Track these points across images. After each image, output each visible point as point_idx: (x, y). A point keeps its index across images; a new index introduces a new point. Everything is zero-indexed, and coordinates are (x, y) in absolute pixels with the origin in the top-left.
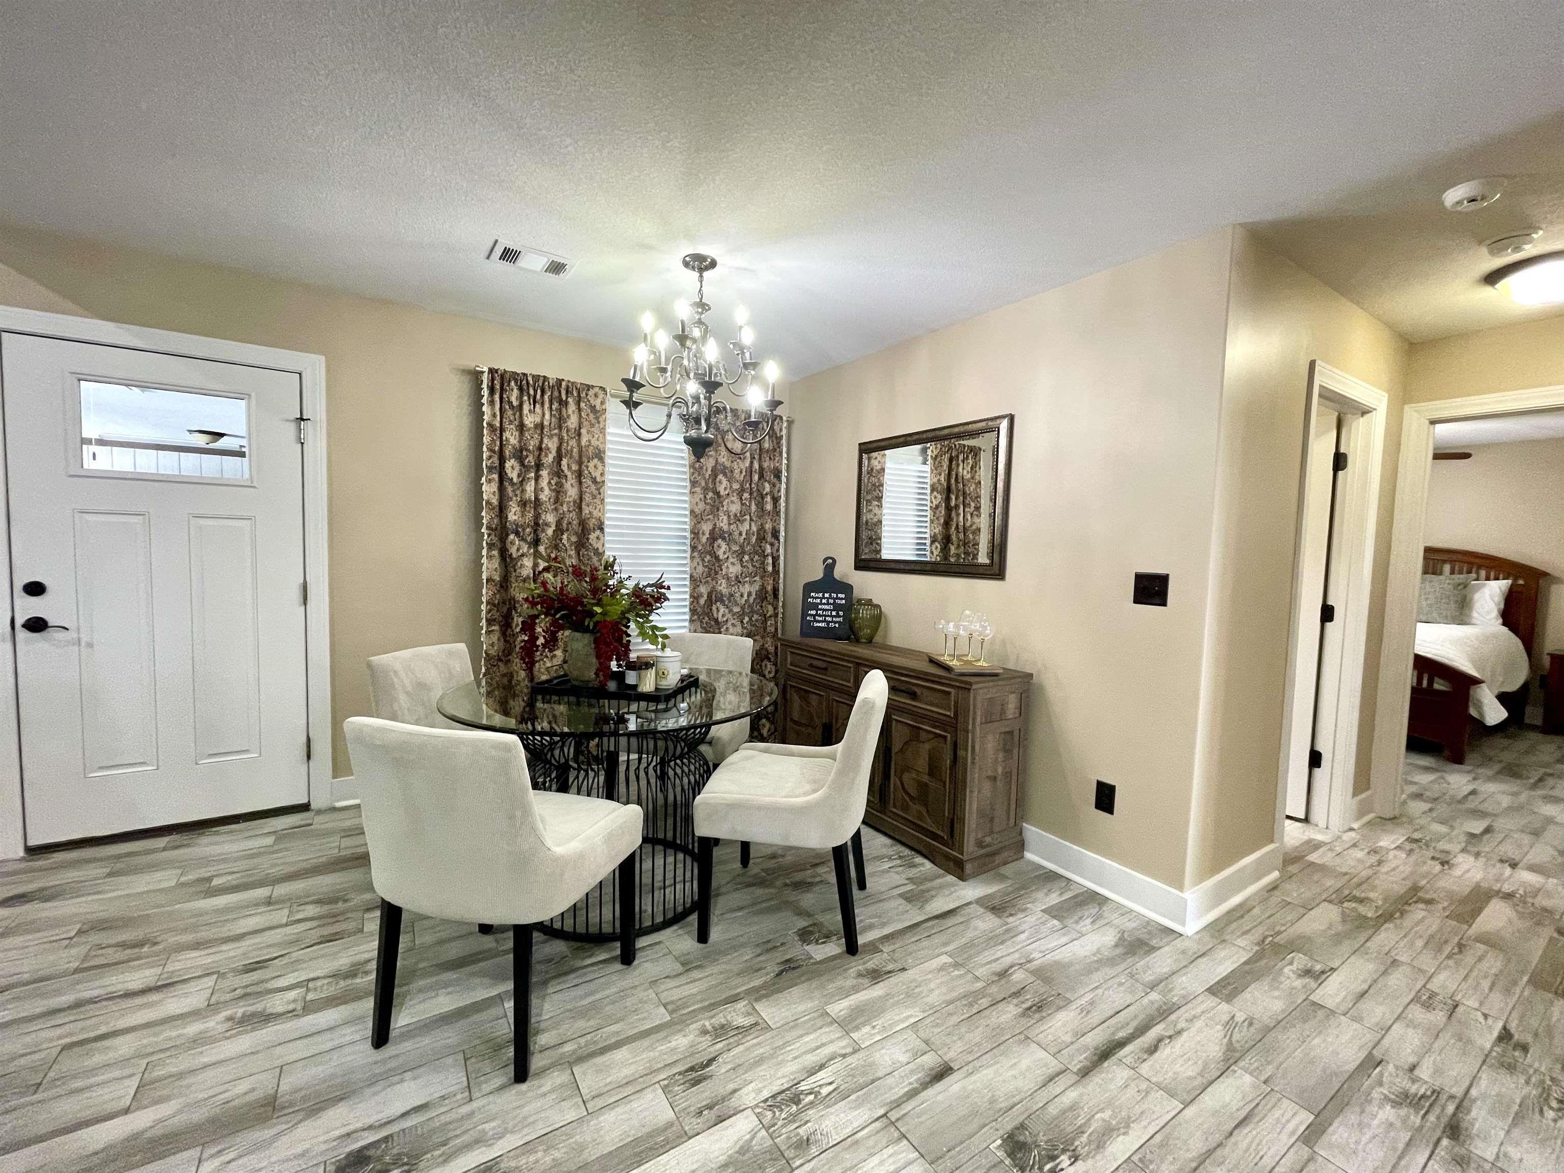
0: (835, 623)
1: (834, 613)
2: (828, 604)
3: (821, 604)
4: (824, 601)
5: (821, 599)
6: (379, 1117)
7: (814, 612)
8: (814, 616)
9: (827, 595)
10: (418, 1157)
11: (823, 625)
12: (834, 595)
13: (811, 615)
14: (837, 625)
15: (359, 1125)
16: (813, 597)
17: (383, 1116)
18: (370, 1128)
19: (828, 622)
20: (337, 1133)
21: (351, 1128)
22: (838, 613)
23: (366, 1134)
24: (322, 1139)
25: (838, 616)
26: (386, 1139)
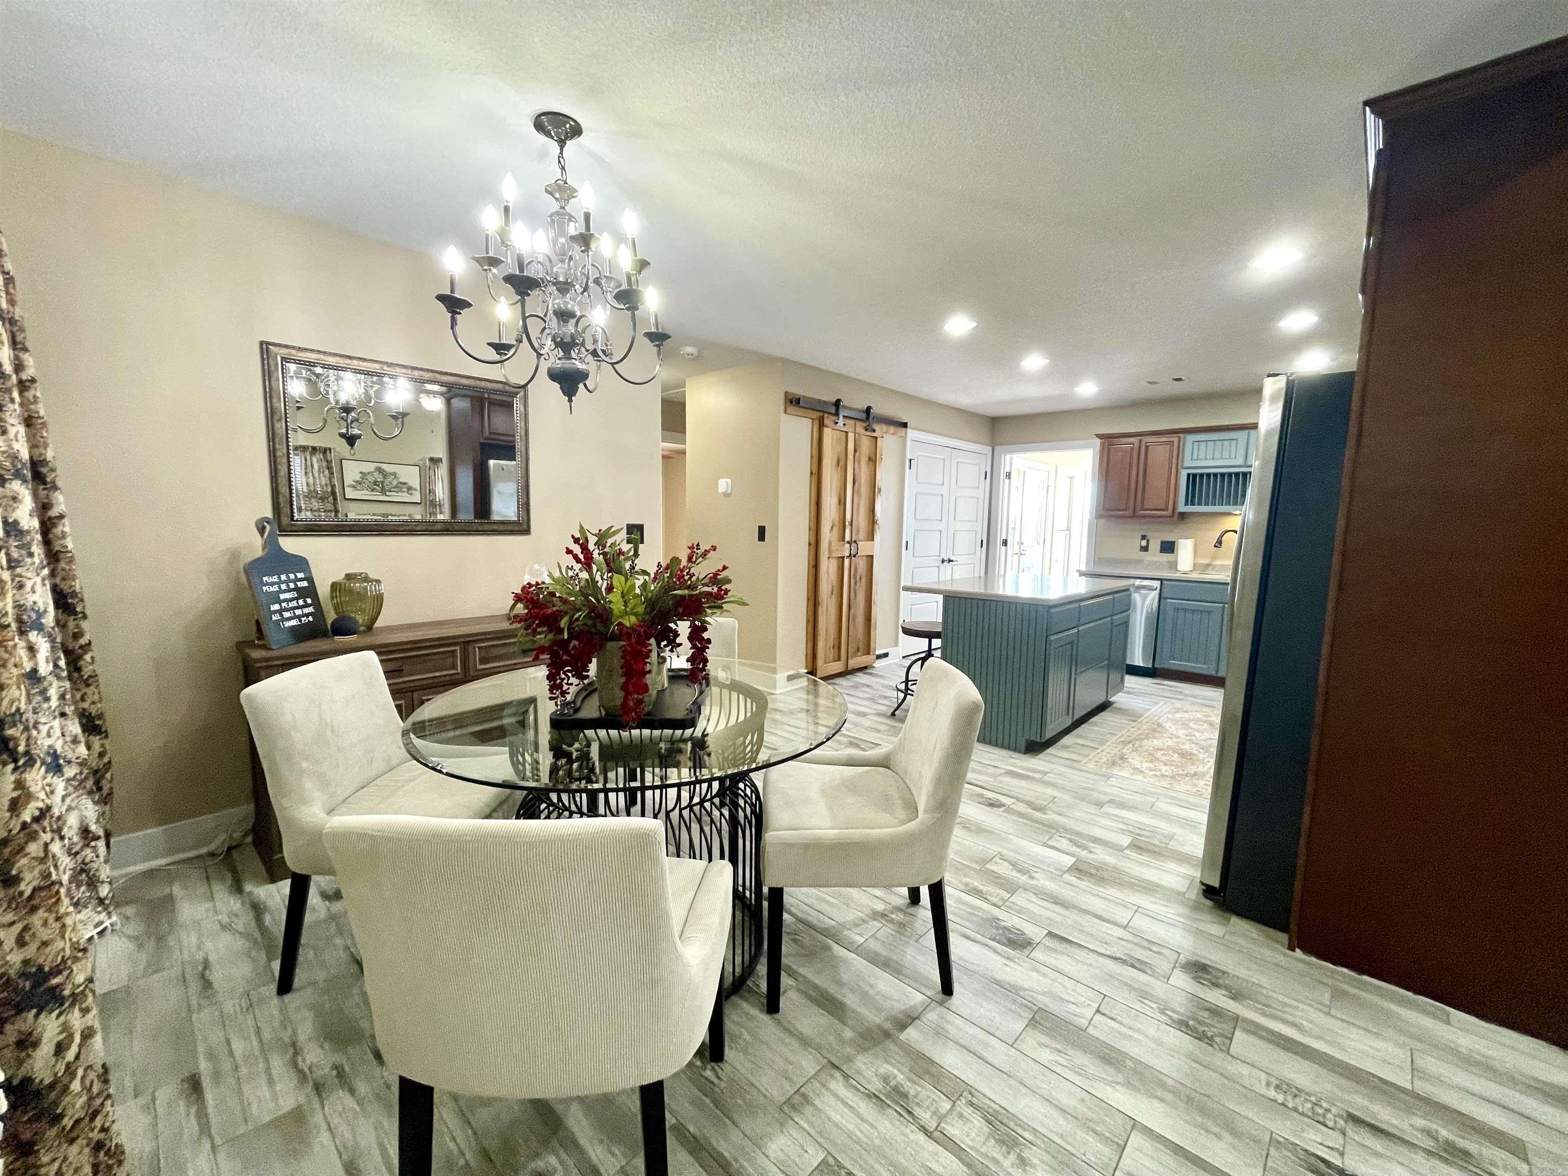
0: (307, 615)
1: (301, 602)
2: (289, 590)
3: (282, 591)
4: (283, 587)
5: (279, 583)
6: (988, 953)
7: (276, 607)
8: (280, 612)
9: (283, 577)
10: (988, 920)
11: (294, 623)
12: (292, 576)
13: (275, 612)
14: (311, 619)
15: (999, 958)
16: (267, 584)
17: (985, 951)
18: (995, 951)
19: (299, 617)
20: (1012, 964)
21: (1004, 960)
22: (305, 601)
23: (999, 951)
24: (1020, 968)
25: (306, 605)
26: (993, 940)
